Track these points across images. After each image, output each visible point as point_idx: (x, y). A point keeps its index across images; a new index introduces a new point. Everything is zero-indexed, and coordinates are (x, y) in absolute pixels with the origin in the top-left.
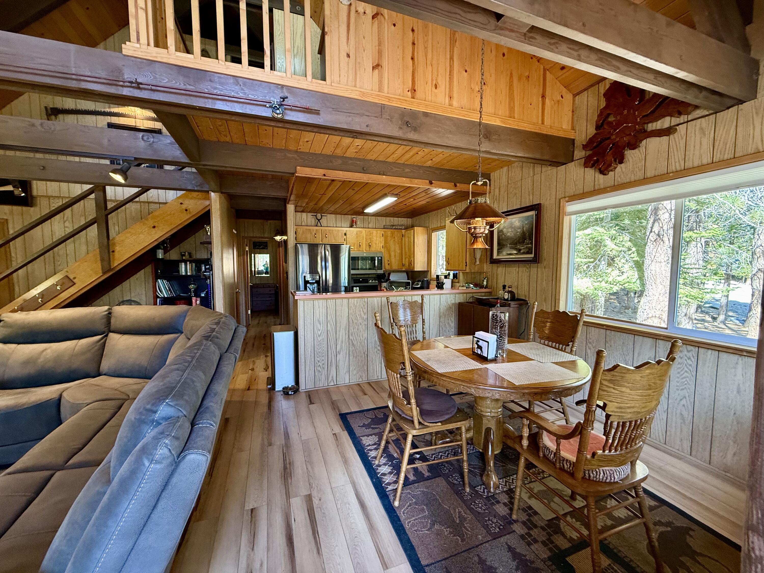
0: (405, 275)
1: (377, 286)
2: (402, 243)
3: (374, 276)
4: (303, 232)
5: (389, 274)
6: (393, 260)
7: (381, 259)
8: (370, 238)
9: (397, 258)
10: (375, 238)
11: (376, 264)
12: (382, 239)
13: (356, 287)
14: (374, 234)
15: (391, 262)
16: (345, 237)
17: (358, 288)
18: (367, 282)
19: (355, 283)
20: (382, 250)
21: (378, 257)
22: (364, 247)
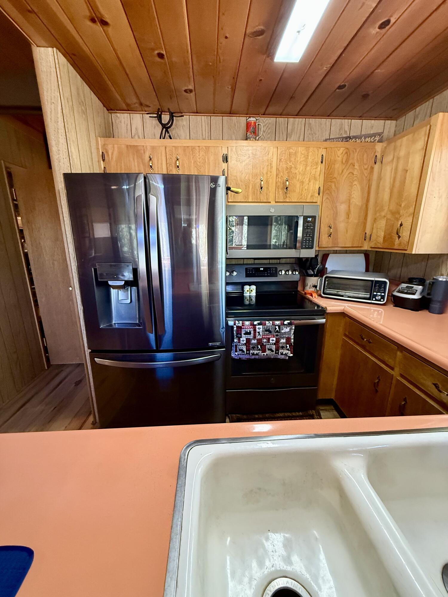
0: (361, 259)
1: (296, 283)
2: (369, 181)
3: (293, 261)
4: (120, 153)
5: (325, 257)
6: (341, 226)
7: (314, 222)
8: (289, 169)
9: (354, 218)
10: (301, 168)
11: (300, 234)
12: (320, 168)
13: (250, 284)
14: (300, 158)
15: (336, 230)
16: (224, 165)
17: (254, 287)
18: (275, 274)
19: (248, 275)
20: (318, 199)
21: (305, 218)
22: (272, 193)
